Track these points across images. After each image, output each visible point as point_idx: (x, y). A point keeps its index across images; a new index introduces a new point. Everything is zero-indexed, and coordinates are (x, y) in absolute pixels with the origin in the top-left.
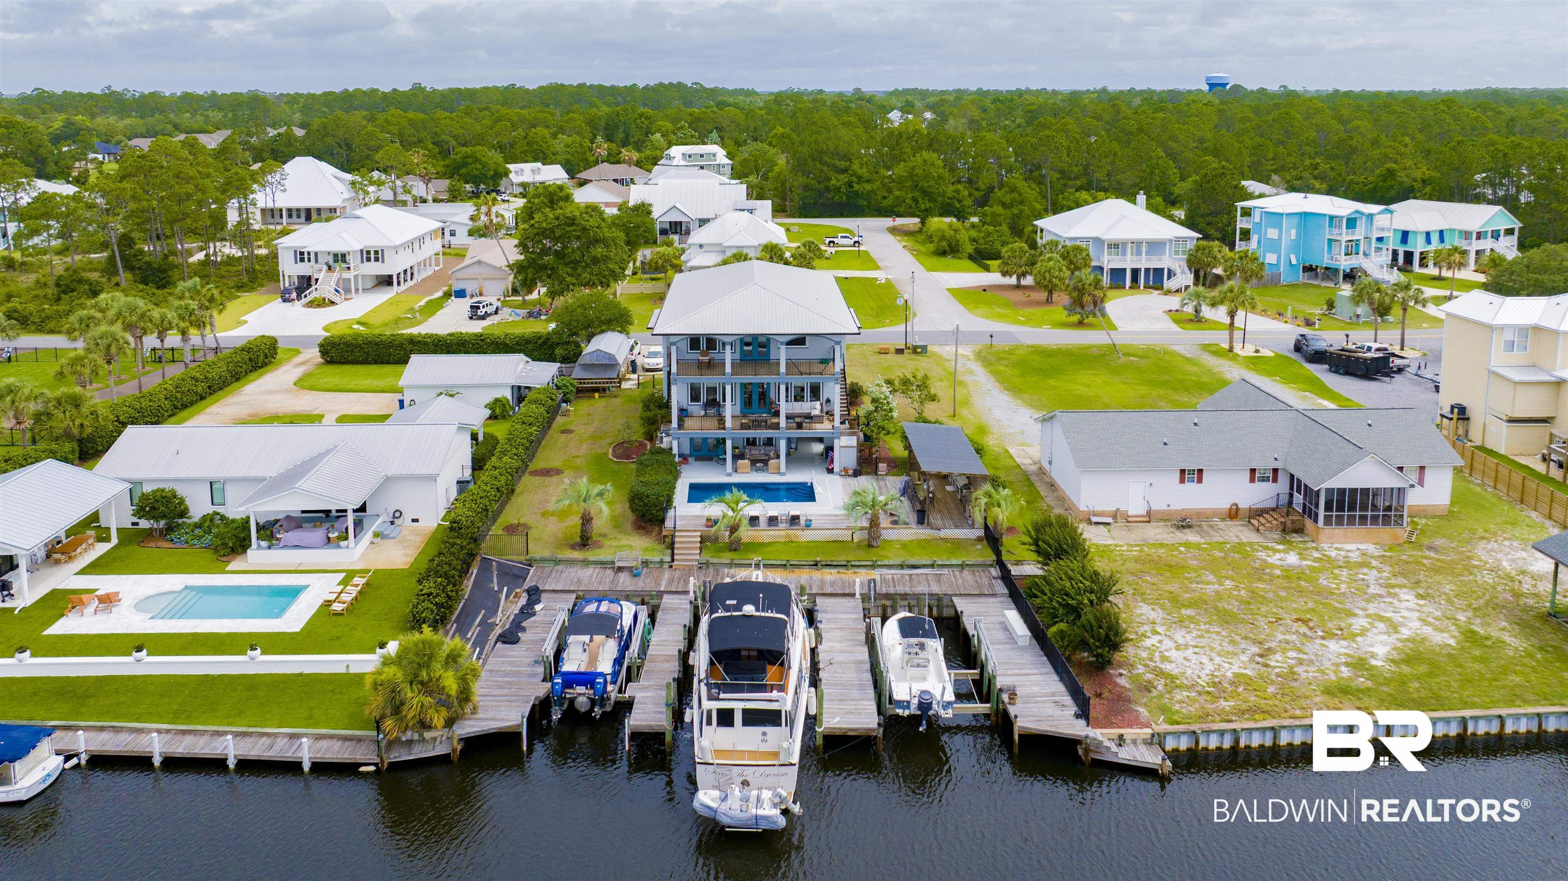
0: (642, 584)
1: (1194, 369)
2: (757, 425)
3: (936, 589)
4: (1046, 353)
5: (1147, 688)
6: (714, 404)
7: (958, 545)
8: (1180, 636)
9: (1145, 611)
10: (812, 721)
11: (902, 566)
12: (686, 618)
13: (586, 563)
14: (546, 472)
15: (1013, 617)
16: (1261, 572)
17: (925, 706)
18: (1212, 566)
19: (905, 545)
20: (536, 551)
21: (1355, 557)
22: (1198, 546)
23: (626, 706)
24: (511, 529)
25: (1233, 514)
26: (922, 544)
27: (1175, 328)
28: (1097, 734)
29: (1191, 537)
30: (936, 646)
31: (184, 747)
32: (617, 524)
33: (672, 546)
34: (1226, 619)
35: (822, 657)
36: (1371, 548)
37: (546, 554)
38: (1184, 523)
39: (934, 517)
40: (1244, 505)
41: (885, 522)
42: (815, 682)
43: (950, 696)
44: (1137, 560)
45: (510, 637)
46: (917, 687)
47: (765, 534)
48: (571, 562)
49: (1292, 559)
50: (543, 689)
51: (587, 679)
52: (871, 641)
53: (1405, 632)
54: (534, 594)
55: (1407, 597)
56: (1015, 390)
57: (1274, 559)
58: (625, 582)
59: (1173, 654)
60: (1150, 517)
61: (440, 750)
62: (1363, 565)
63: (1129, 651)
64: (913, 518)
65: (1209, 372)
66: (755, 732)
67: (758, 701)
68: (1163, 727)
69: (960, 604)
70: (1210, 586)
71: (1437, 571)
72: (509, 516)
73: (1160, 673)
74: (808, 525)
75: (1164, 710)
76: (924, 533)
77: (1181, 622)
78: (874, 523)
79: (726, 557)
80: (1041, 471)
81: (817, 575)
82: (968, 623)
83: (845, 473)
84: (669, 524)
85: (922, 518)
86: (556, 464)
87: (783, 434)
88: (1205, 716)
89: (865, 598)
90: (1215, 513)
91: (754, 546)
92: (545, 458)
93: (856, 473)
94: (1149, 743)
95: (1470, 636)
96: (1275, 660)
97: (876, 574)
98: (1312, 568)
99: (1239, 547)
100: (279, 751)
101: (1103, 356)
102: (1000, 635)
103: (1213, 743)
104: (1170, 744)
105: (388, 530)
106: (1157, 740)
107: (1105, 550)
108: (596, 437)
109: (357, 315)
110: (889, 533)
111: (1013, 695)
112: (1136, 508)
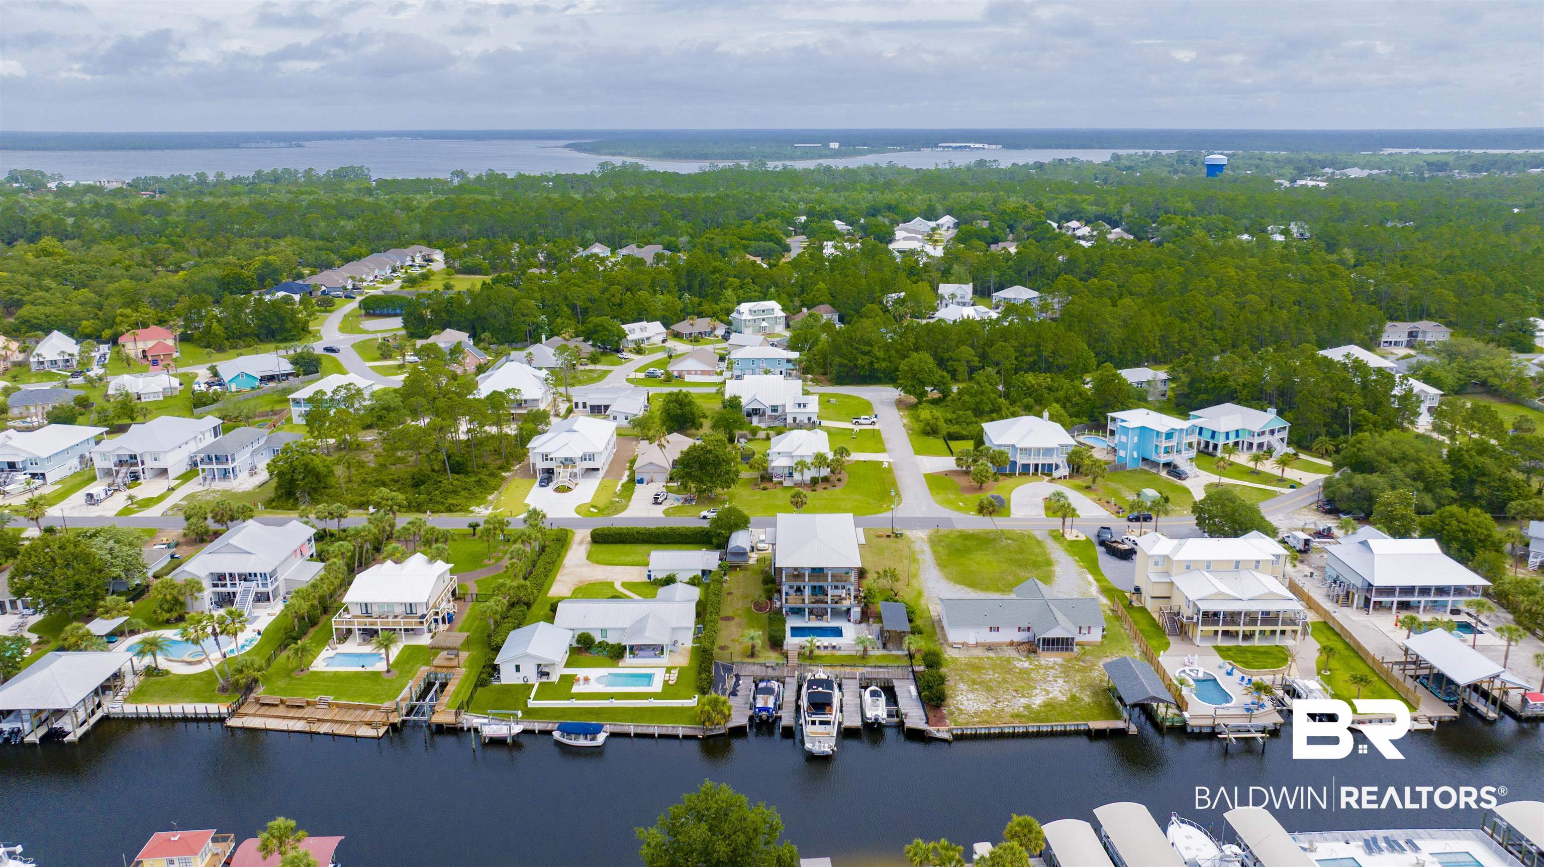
0: (776, 673)
1: (1037, 550)
2: (817, 602)
3: (886, 676)
4: (966, 537)
5: (952, 714)
6: (799, 590)
7: (898, 657)
8: (970, 696)
9: (962, 686)
10: (840, 724)
11: (875, 667)
12: (795, 688)
13: (754, 664)
14: (728, 619)
15: (913, 689)
16: (1010, 671)
17: (876, 719)
18: (994, 668)
19: (877, 657)
20: (735, 659)
21: (1051, 664)
22: (992, 659)
23: (780, 718)
24: (722, 648)
25: (1012, 644)
26: (884, 657)
27: (1043, 514)
28: (931, 729)
29: (991, 654)
30: (883, 699)
31: (639, 730)
32: (763, 647)
33: (787, 657)
34: (989, 689)
35: (844, 702)
36: (1059, 660)
37: (738, 660)
38: (990, 648)
39: (889, 646)
40: (1015, 640)
41: (869, 648)
42: (841, 711)
43: (885, 716)
44: (966, 664)
45: (734, 693)
46: (874, 713)
47: (823, 653)
48: (749, 663)
49: (1026, 665)
50: (751, 712)
51: (766, 709)
52: (861, 697)
53: (1051, 695)
54: (738, 677)
55: (1060, 681)
56: (942, 565)
57: (1019, 665)
58: (770, 672)
59: (966, 703)
60: (977, 645)
61: (722, 731)
62: (1052, 668)
63: (949, 701)
64: (881, 646)
65: (1045, 553)
66: (823, 727)
67: (823, 718)
68: (953, 726)
69: (896, 683)
70: (990, 676)
71: (1078, 671)
72: (720, 642)
73: (958, 709)
74: (840, 649)
75: (955, 721)
76: (885, 652)
77: (972, 691)
78: (865, 650)
79: (808, 662)
80: (940, 621)
81: (843, 670)
82: (896, 689)
83: (855, 622)
84: (785, 648)
85: (884, 646)
86: (730, 613)
87: (829, 606)
88: (967, 723)
89: (860, 679)
90: (1004, 643)
91: (819, 657)
92: (726, 611)
93: (860, 623)
94: (947, 731)
95: (1073, 698)
96: (999, 706)
97: (865, 670)
98: (1032, 670)
99: (1008, 660)
100: (670, 732)
101: (994, 539)
102: (907, 694)
103: (969, 732)
104: (955, 732)
105: (673, 648)
106: (950, 731)
107: (955, 660)
108: (745, 597)
109: (588, 499)
110: (871, 652)
111: (906, 715)
112: (972, 641)
